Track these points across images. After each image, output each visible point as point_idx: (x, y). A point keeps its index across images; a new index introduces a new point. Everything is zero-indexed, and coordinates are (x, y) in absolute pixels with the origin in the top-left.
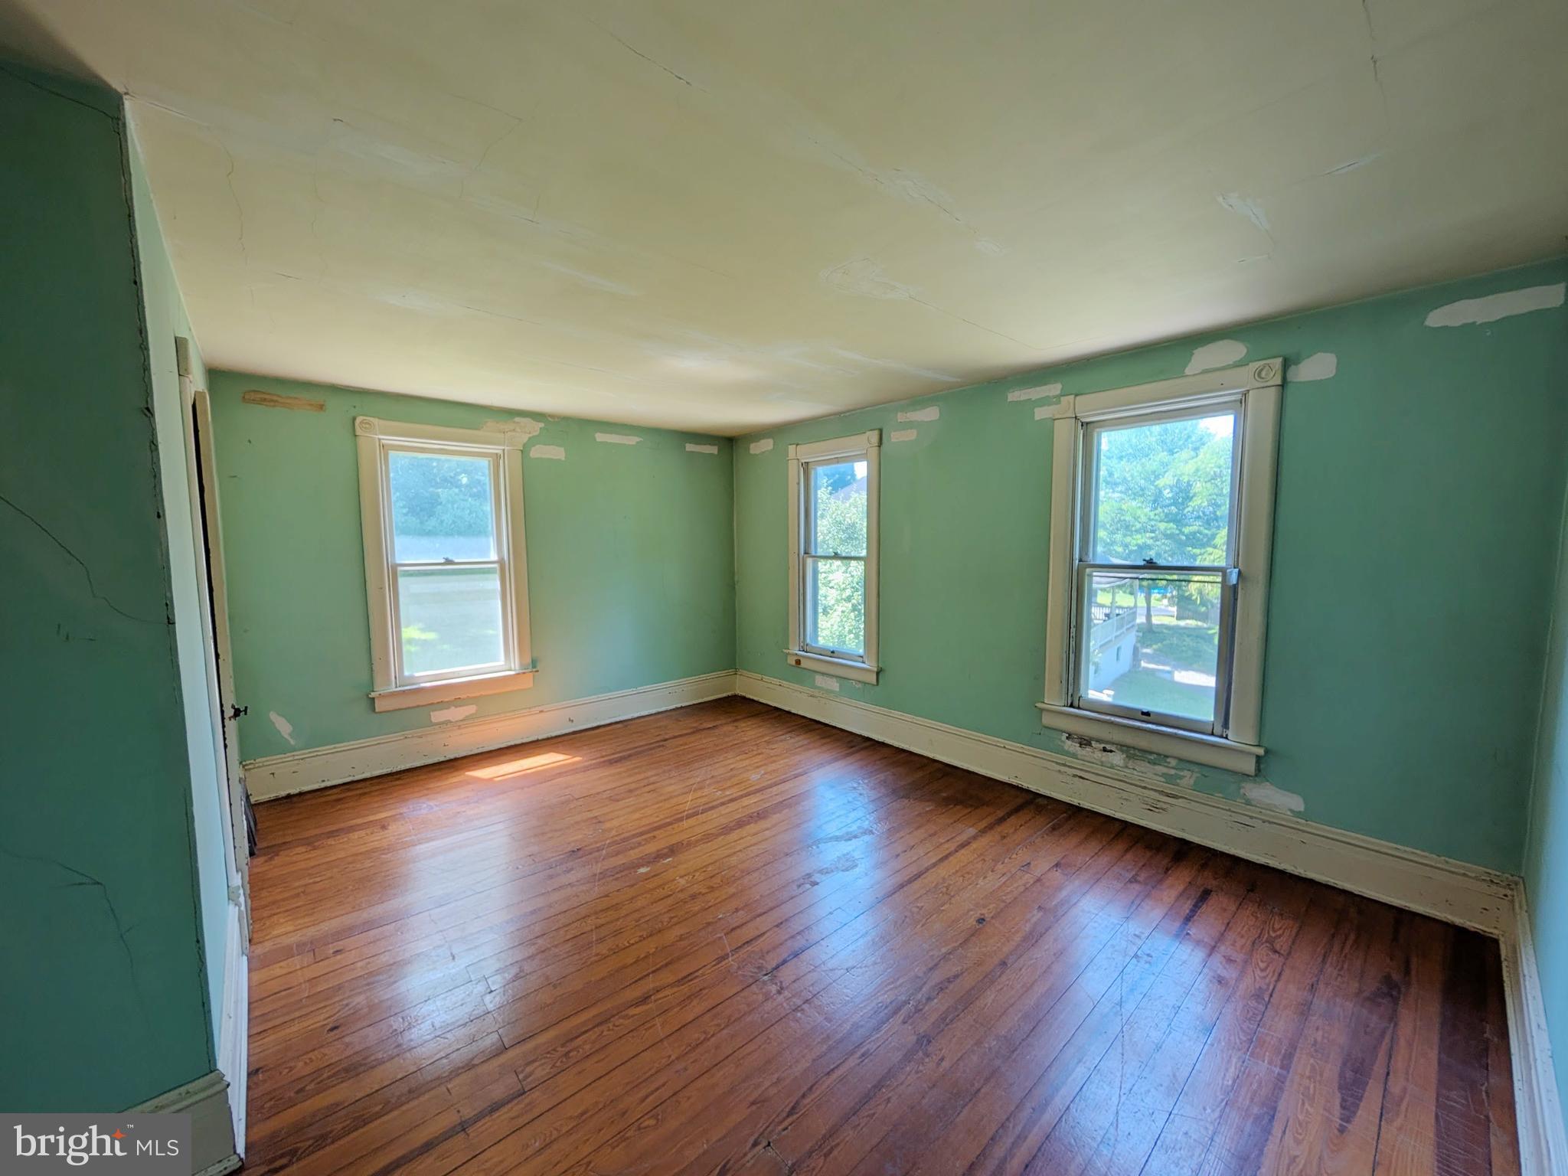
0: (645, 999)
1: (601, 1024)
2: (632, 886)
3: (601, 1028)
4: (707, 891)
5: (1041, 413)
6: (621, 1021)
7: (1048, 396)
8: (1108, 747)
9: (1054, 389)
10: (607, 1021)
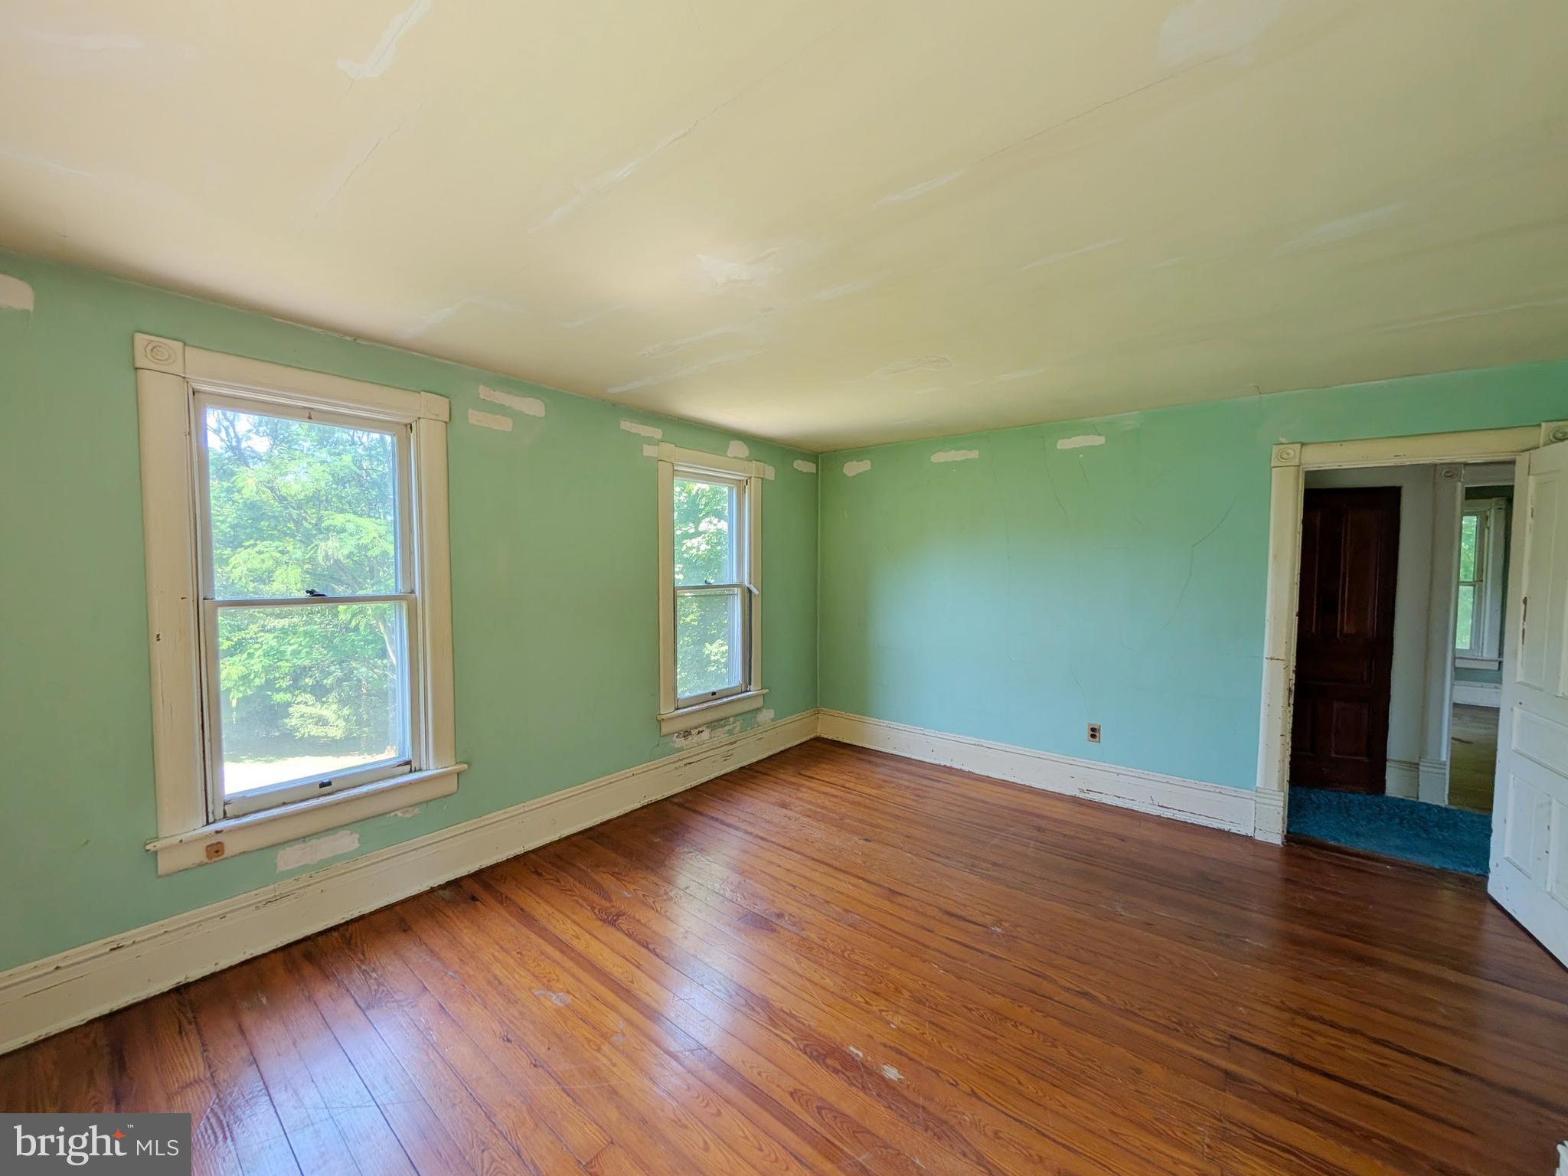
0: (1084, 994)
1: (1136, 1014)
2: (937, 1072)
3: (1137, 1011)
4: (904, 991)
5: (649, 451)
6: (1117, 1001)
7: (653, 437)
8: (701, 729)
9: (657, 433)
10: (1127, 1011)
